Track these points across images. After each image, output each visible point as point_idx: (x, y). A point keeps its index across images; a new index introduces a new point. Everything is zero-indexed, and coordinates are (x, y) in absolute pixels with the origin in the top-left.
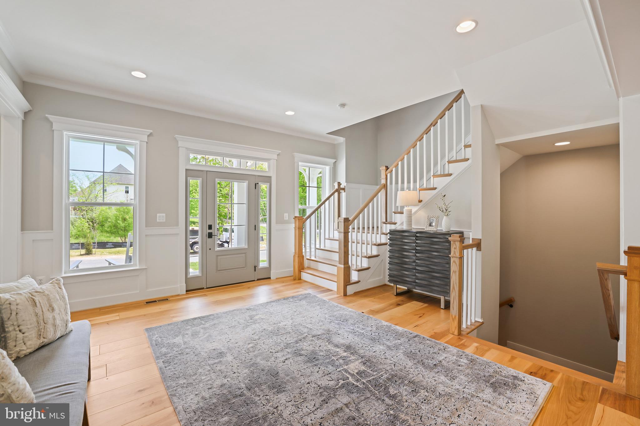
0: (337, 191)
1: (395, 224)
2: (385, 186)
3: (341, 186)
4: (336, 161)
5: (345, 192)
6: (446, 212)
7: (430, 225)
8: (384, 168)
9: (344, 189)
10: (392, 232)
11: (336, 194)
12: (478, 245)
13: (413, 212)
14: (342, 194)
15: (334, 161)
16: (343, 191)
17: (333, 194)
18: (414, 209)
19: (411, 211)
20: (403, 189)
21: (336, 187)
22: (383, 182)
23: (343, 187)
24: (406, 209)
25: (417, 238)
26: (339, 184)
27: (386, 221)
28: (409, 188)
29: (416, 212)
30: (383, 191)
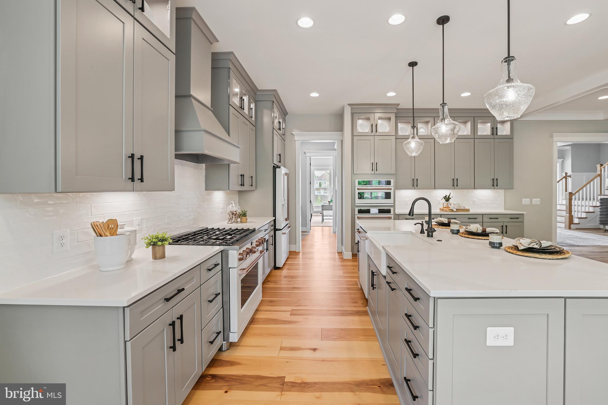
0: (564, 177)
1: (606, 195)
2: (600, 175)
3: (568, 175)
4: (564, 160)
5: (571, 178)
8: (599, 165)
9: (570, 176)
10: (601, 199)
11: (564, 179)
14: (568, 179)
15: (562, 160)
16: (569, 177)
17: (561, 179)
21: (564, 175)
22: (599, 173)
23: (570, 175)
26: (566, 173)
27: (601, 194)
30: (599, 178)
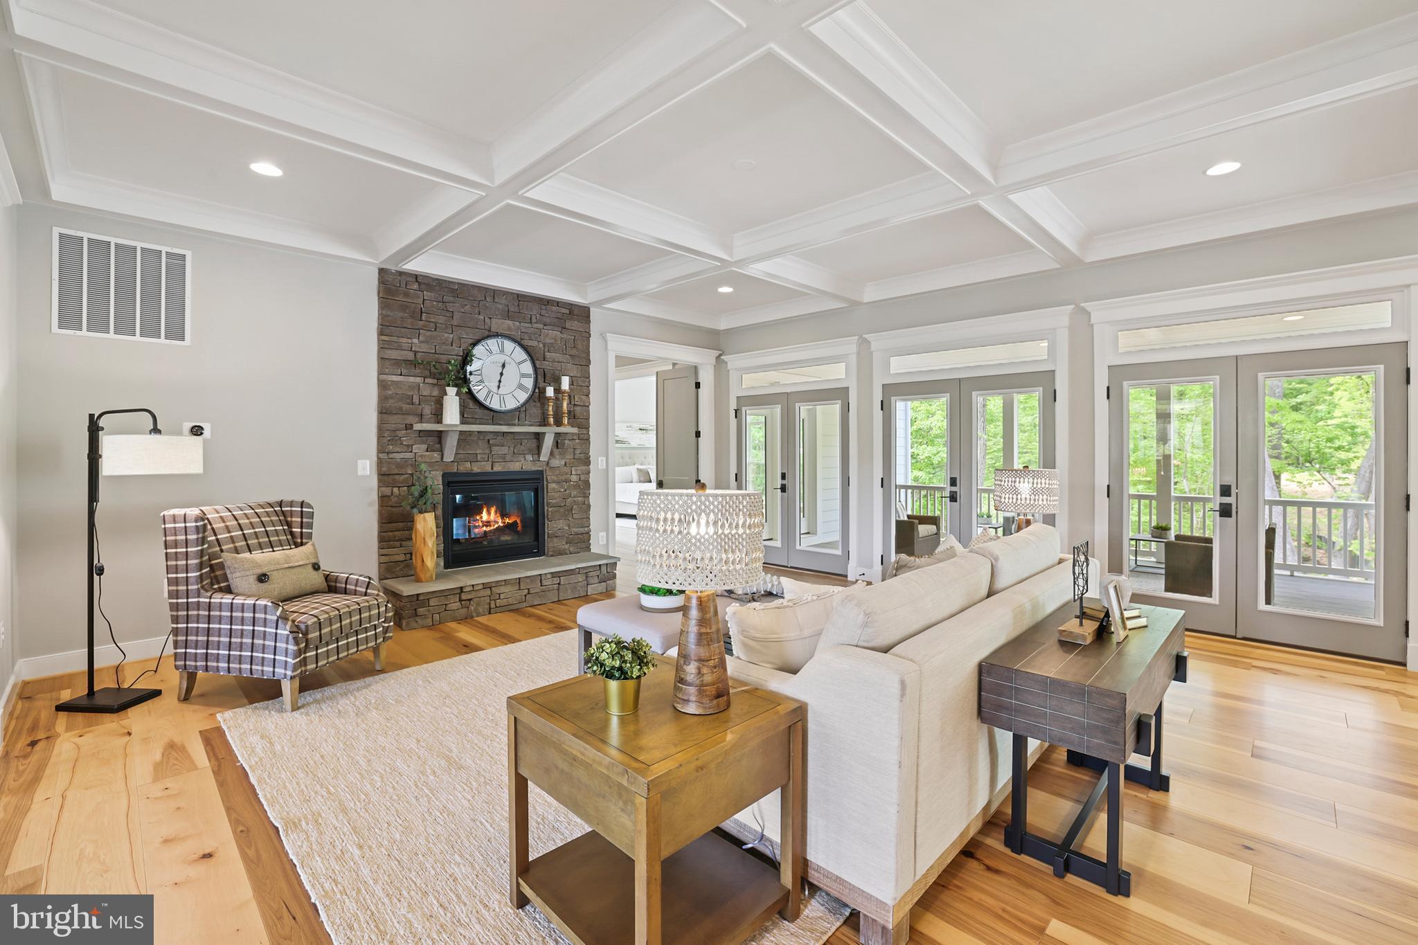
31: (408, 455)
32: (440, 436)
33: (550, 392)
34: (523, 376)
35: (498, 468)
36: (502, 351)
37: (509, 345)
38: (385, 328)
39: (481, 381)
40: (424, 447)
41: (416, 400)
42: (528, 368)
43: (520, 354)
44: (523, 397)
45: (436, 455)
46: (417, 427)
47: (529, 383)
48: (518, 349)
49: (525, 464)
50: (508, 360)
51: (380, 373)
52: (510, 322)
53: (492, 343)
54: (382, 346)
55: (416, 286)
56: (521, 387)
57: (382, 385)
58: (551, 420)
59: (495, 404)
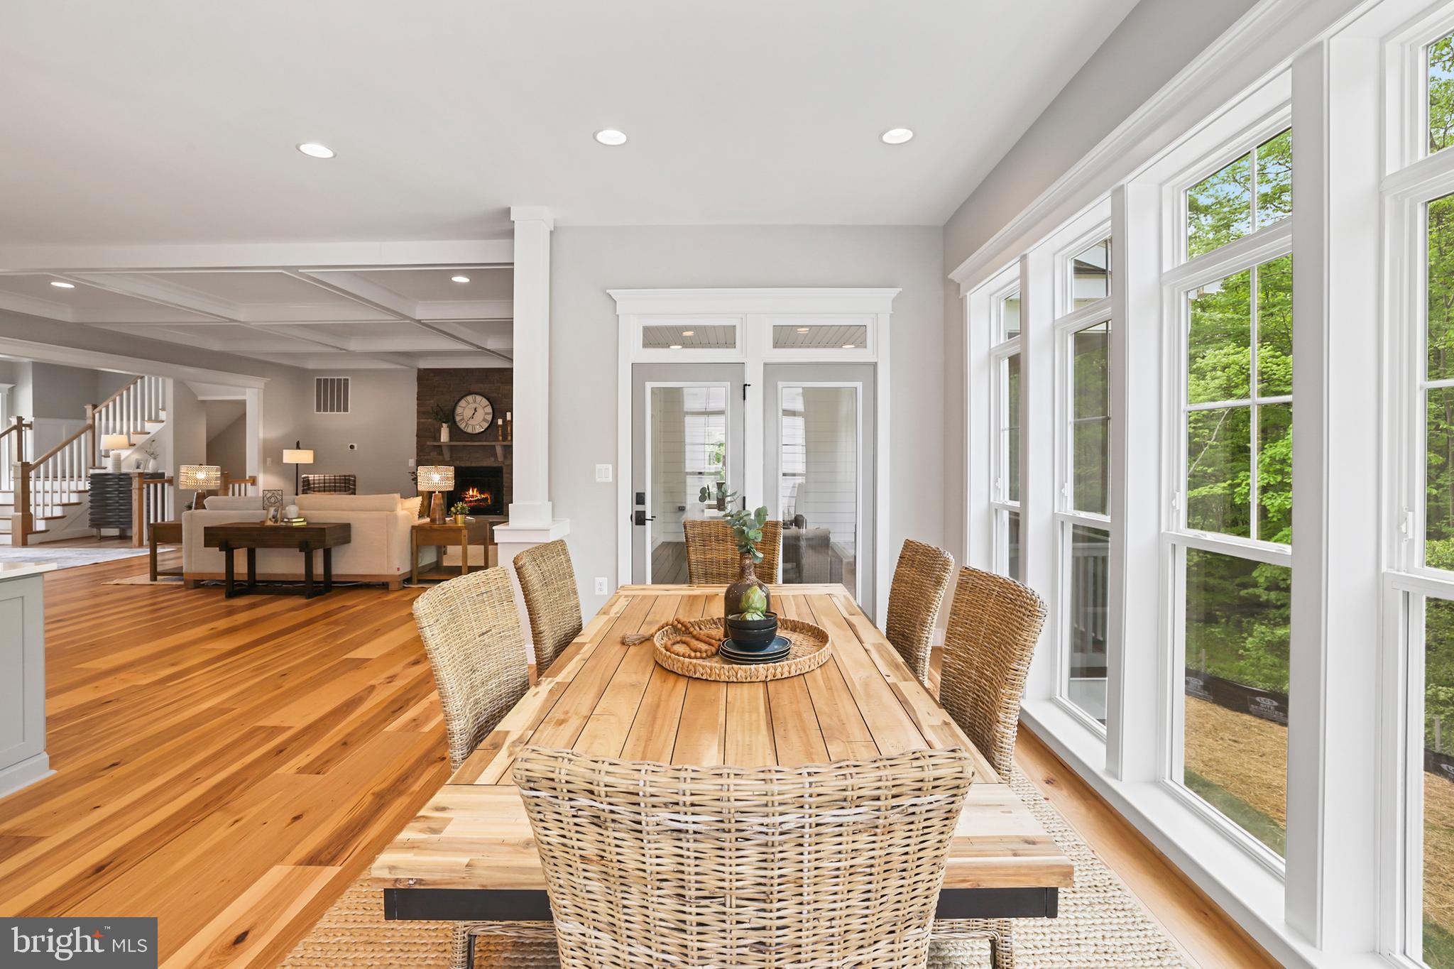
0: (15, 427)
1: (105, 468)
2: (92, 427)
3: (24, 422)
4: (14, 387)
5: (31, 429)
6: (153, 455)
7: (138, 467)
8: (91, 407)
9: (29, 426)
10: (93, 476)
11: (15, 432)
12: (171, 481)
13: (122, 458)
14: (25, 433)
15: (11, 386)
16: (28, 428)
17: (9, 431)
18: (125, 454)
19: (119, 456)
20: (107, 433)
21: (15, 422)
22: (89, 422)
23: (29, 423)
24: (111, 453)
25: (121, 480)
26: (20, 419)
27: (94, 465)
28: (114, 431)
29: (128, 457)
30: (89, 433)
31: (429, 457)
32: (440, 447)
33: (500, 422)
34: (486, 414)
35: (473, 465)
36: (475, 401)
37: (479, 398)
38: (421, 397)
39: (463, 419)
40: (436, 453)
41: (432, 430)
42: (489, 409)
43: (485, 402)
44: (486, 425)
45: (441, 457)
46: (428, 443)
47: (489, 418)
48: (484, 399)
49: (488, 462)
50: (477, 406)
51: (418, 418)
52: (481, 385)
53: (470, 398)
54: (418, 405)
55: (432, 375)
56: (485, 420)
57: (418, 424)
58: (501, 438)
59: (469, 430)
